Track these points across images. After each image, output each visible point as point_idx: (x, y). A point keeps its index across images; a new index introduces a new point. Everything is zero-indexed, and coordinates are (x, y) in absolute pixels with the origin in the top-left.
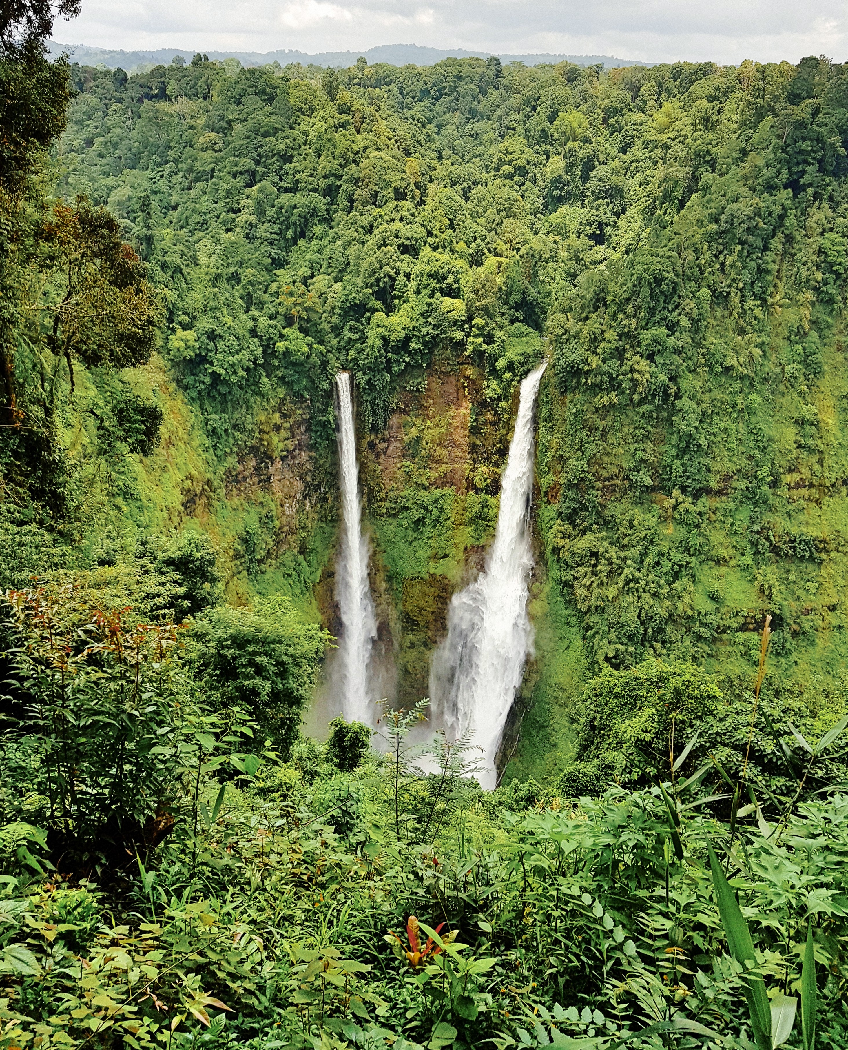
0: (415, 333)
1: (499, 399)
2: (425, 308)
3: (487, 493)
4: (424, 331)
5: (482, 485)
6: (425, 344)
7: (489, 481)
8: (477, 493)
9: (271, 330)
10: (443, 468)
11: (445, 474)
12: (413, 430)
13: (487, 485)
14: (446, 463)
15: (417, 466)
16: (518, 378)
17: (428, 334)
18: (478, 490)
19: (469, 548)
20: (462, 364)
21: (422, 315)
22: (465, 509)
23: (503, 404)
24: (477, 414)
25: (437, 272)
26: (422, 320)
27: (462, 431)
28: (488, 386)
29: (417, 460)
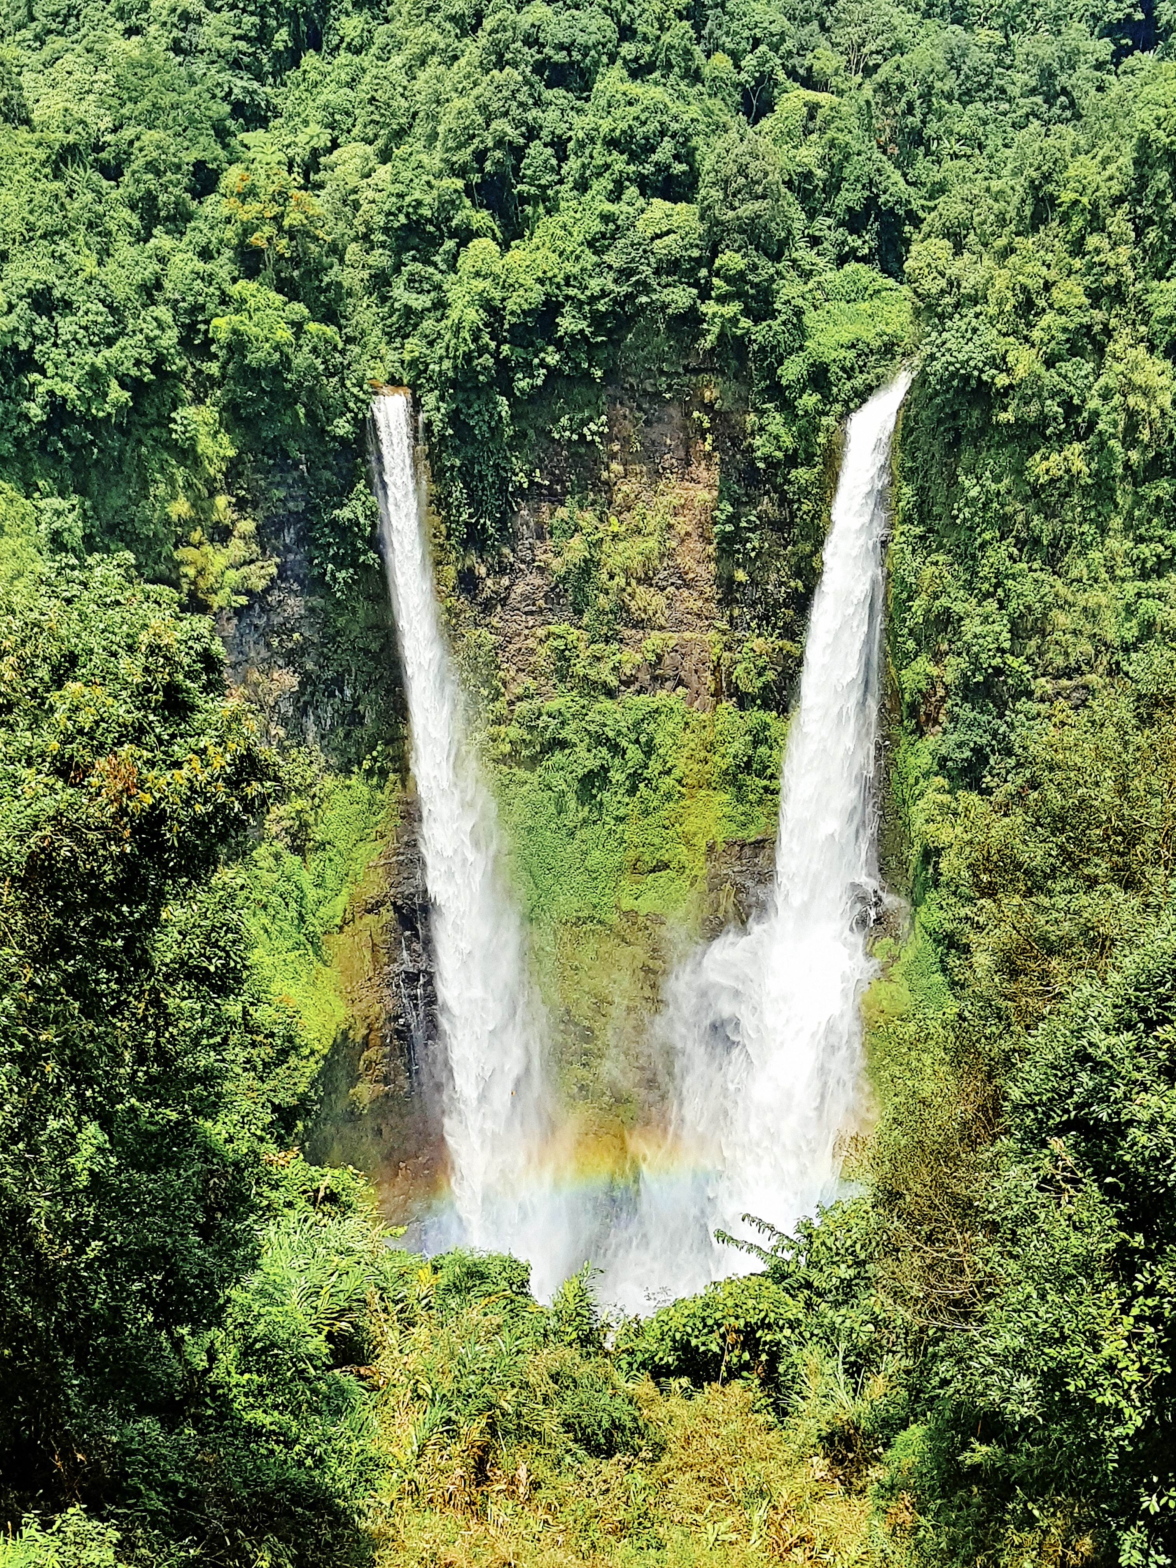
0: (572, 292)
1: (792, 460)
2: (598, 226)
3: (766, 706)
4: (595, 285)
5: (751, 685)
6: (597, 320)
7: (770, 675)
8: (741, 706)
9: (198, 285)
10: (654, 640)
11: (660, 657)
12: (576, 542)
13: (766, 687)
14: (661, 628)
15: (586, 636)
16: (838, 408)
17: (604, 294)
18: (743, 701)
19: (720, 848)
20: (696, 371)
21: (590, 244)
22: (711, 748)
23: (802, 474)
24: (736, 502)
25: (629, 134)
26: (590, 258)
27: (699, 546)
28: (762, 429)
29: (586, 620)
